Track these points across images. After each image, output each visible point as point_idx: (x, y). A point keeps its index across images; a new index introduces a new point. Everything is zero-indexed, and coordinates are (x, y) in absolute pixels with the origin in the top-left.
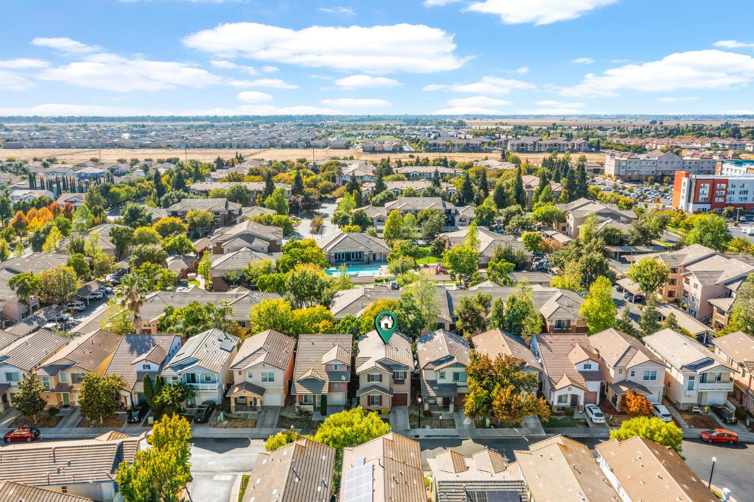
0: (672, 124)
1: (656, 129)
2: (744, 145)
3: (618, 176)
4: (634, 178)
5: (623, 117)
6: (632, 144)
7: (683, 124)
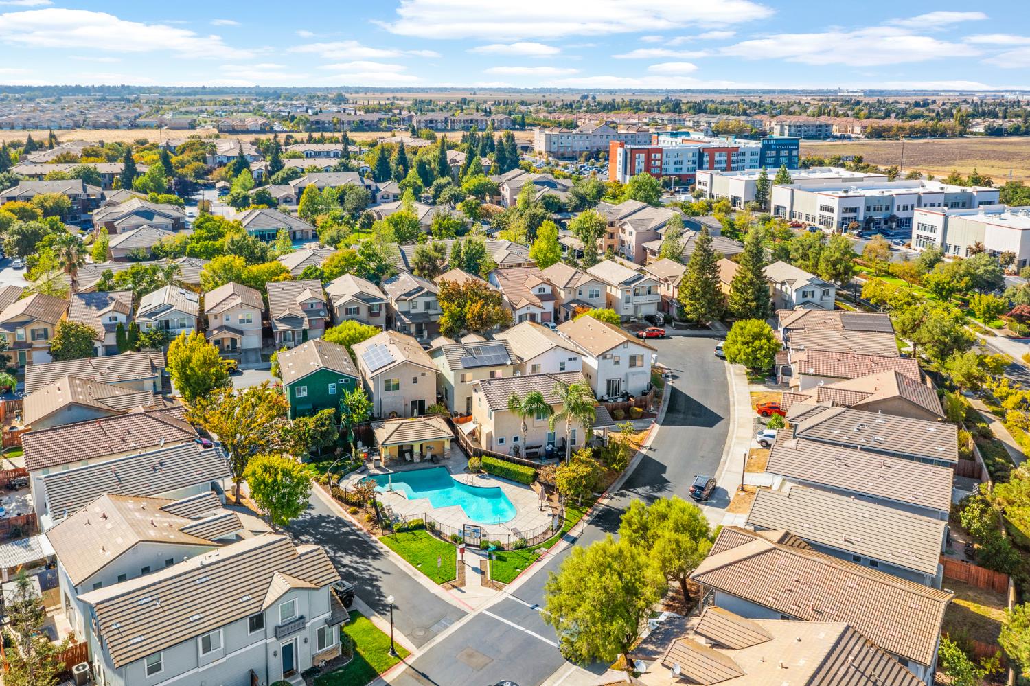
0: (607, 99)
1: (588, 105)
2: (684, 120)
3: (550, 152)
4: (567, 155)
5: (549, 90)
6: (562, 119)
7: (618, 99)
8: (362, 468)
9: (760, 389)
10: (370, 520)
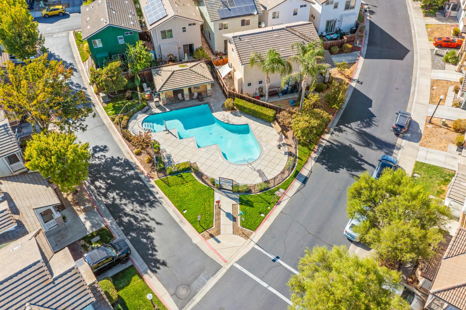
8: (147, 108)
9: (432, 21)
10: (150, 161)
